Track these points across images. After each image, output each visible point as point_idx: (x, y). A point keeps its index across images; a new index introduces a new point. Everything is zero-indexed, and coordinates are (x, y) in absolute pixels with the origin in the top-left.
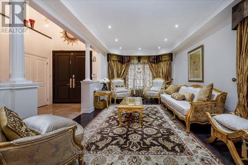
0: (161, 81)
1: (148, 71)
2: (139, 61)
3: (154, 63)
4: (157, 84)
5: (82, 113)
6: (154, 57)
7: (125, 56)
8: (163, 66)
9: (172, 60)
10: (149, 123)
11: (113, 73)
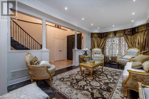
1: (124, 43)
2: (115, 35)
3: (130, 35)
4: (130, 53)
5: (73, 65)
6: (129, 30)
7: (103, 33)
10: (100, 80)
11: (94, 45)
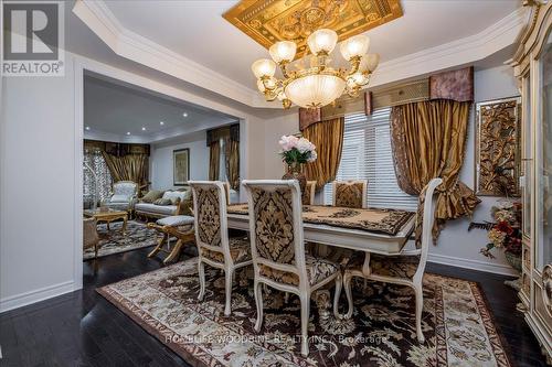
0: (131, 186)
1: (102, 169)
3: (116, 155)
4: (123, 191)
6: (115, 145)
8: (134, 163)
9: (149, 155)
